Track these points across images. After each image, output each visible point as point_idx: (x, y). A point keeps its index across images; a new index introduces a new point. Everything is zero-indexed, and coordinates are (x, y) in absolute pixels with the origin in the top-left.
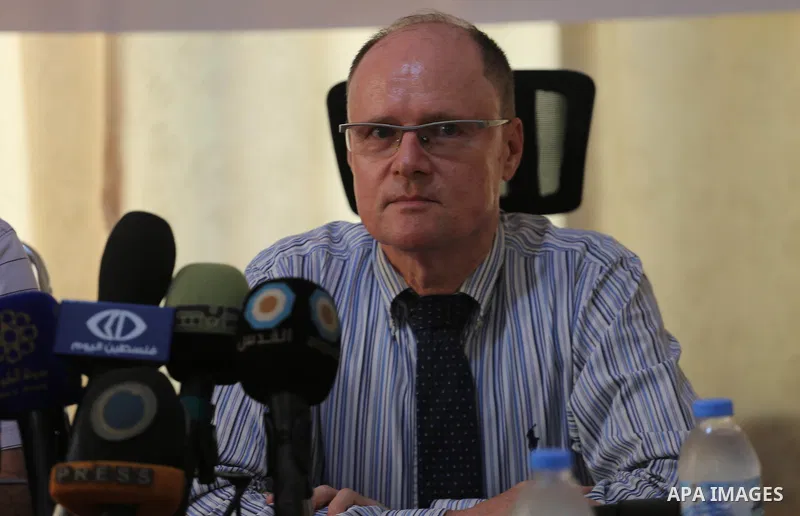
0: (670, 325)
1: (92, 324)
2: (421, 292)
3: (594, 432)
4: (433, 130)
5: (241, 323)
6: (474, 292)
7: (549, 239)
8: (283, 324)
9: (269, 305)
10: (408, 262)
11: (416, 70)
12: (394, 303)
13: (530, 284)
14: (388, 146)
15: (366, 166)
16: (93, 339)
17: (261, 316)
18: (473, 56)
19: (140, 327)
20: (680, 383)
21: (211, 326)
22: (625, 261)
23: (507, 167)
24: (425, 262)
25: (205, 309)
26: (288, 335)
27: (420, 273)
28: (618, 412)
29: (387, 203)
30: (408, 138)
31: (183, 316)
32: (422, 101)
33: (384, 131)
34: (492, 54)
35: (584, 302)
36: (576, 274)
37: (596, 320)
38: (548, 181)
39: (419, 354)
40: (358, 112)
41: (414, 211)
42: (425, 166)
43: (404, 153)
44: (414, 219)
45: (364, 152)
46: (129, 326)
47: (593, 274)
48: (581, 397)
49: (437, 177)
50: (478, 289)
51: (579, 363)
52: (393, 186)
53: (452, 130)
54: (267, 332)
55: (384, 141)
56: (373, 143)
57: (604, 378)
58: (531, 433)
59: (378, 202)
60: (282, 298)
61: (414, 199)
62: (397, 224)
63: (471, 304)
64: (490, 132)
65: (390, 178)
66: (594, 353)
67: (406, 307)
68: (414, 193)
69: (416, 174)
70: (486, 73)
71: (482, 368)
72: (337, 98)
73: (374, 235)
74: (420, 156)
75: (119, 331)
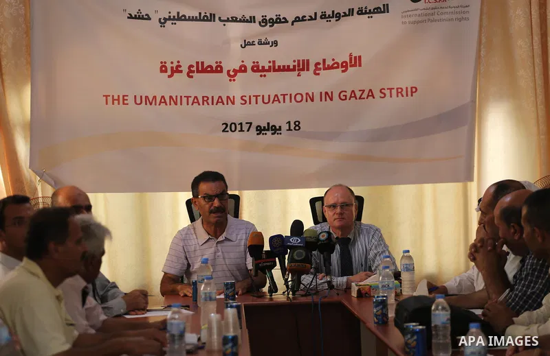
1: (291, 240)
2: (340, 237)
3: (374, 262)
4: (343, 205)
5: (318, 240)
6: (350, 237)
7: (362, 227)
9: (323, 236)
10: (337, 231)
11: (339, 194)
13: (359, 235)
14: (334, 209)
15: (330, 213)
16: (291, 243)
17: (321, 238)
19: (299, 240)
22: (378, 230)
23: (355, 213)
24: (341, 231)
25: (311, 237)
26: (327, 241)
27: (340, 233)
28: (378, 258)
29: (335, 219)
30: (339, 207)
31: (307, 238)
32: (341, 200)
33: (334, 206)
35: (370, 238)
36: (368, 233)
37: (373, 241)
39: (340, 249)
40: (328, 203)
41: (340, 221)
42: (342, 212)
43: (338, 210)
44: (340, 223)
45: (329, 210)
46: (297, 240)
47: (372, 232)
48: (371, 255)
49: (344, 214)
51: (371, 249)
52: (336, 216)
53: (347, 205)
56: (332, 208)
57: (375, 252)
59: (333, 219)
60: (326, 235)
61: (340, 218)
62: (337, 223)
66: (373, 248)
69: (341, 214)
70: (351, 195)
71: (352, 252)
74: (341, 210)
75: (295, 241)
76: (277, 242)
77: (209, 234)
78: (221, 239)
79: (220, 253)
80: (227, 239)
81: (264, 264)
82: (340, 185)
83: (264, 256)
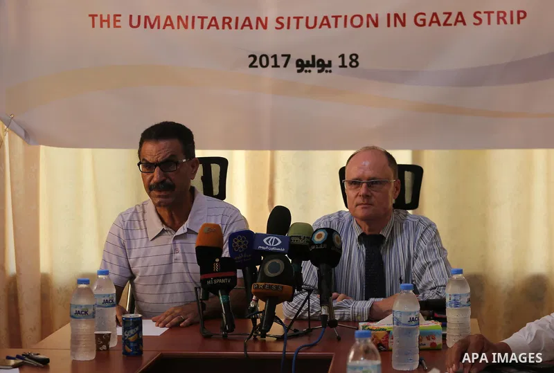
0: (445, 246)
1: (265, 241)
2: (367, 233)
3: (420, 278)
4: (372, 183)
5: (312, 243)
6: (384, 234)
7: (408, 218)
8: (324, 243)
9: (319, 236)
10: (363, 224)
11: (367, 164)
12: (359, 237)
13: (402, 231)
14: (357, 188)
15: (351, 193)
16: (265, 245)
17: (316, 240)
18: (385, 160)
19: (280, 242)
20: (447, 264)
21: (301, 242)
22: (431, 225)
23: (395, 194)
24: (368, 224)
25: (300, 237)
26: (325, 246)
27: (367, 227)
28: (427, 272)
29: (357, 205)
30: (364, 185)
31: (293, 239)
32: (369, 173)
33: (356, 183)
34: (391, 159)
35: (418, 238)
36: (416, 229)
37: (422, 243)
38: (408, 200)
39: (366, 253)
40: (348, 177)
41: (366, 208)
42: (369, 194)
43: (362, 190)
44: (366, 211)
45: (350, 189)
46: (276, 242)
47: (421, 230)
48: (416, 267)
49: (373, 197)
50: (385, 233)
51: (416, 256)
52: (359, 200)
53: (376, 183)
54: (319, 245)
55: (357, 185)
56: (353, 186)
57: (424, 262)
58: (400, 278)
59: (355, 204)
60: (324, 234)
61: (366, 204)
62: (360, 212)
63: (383, 238)
64: (390, 183)
65: (358, 197)
66: (421, 254)
67: (362, 238)
68: (366, 202)
69: (366, 196)
70: (389, 165)
71: (386, 258)
72: (342, 172)
73: (353, 216)
74: (367, 190)
75: (273, 243)
76: (240, 244)
77: (163, 222)
78: (181, 231)
79: (179, 255)
80: (190, 231)
81: (216, 282)
82: (374, 149)
83: (216, 267)
